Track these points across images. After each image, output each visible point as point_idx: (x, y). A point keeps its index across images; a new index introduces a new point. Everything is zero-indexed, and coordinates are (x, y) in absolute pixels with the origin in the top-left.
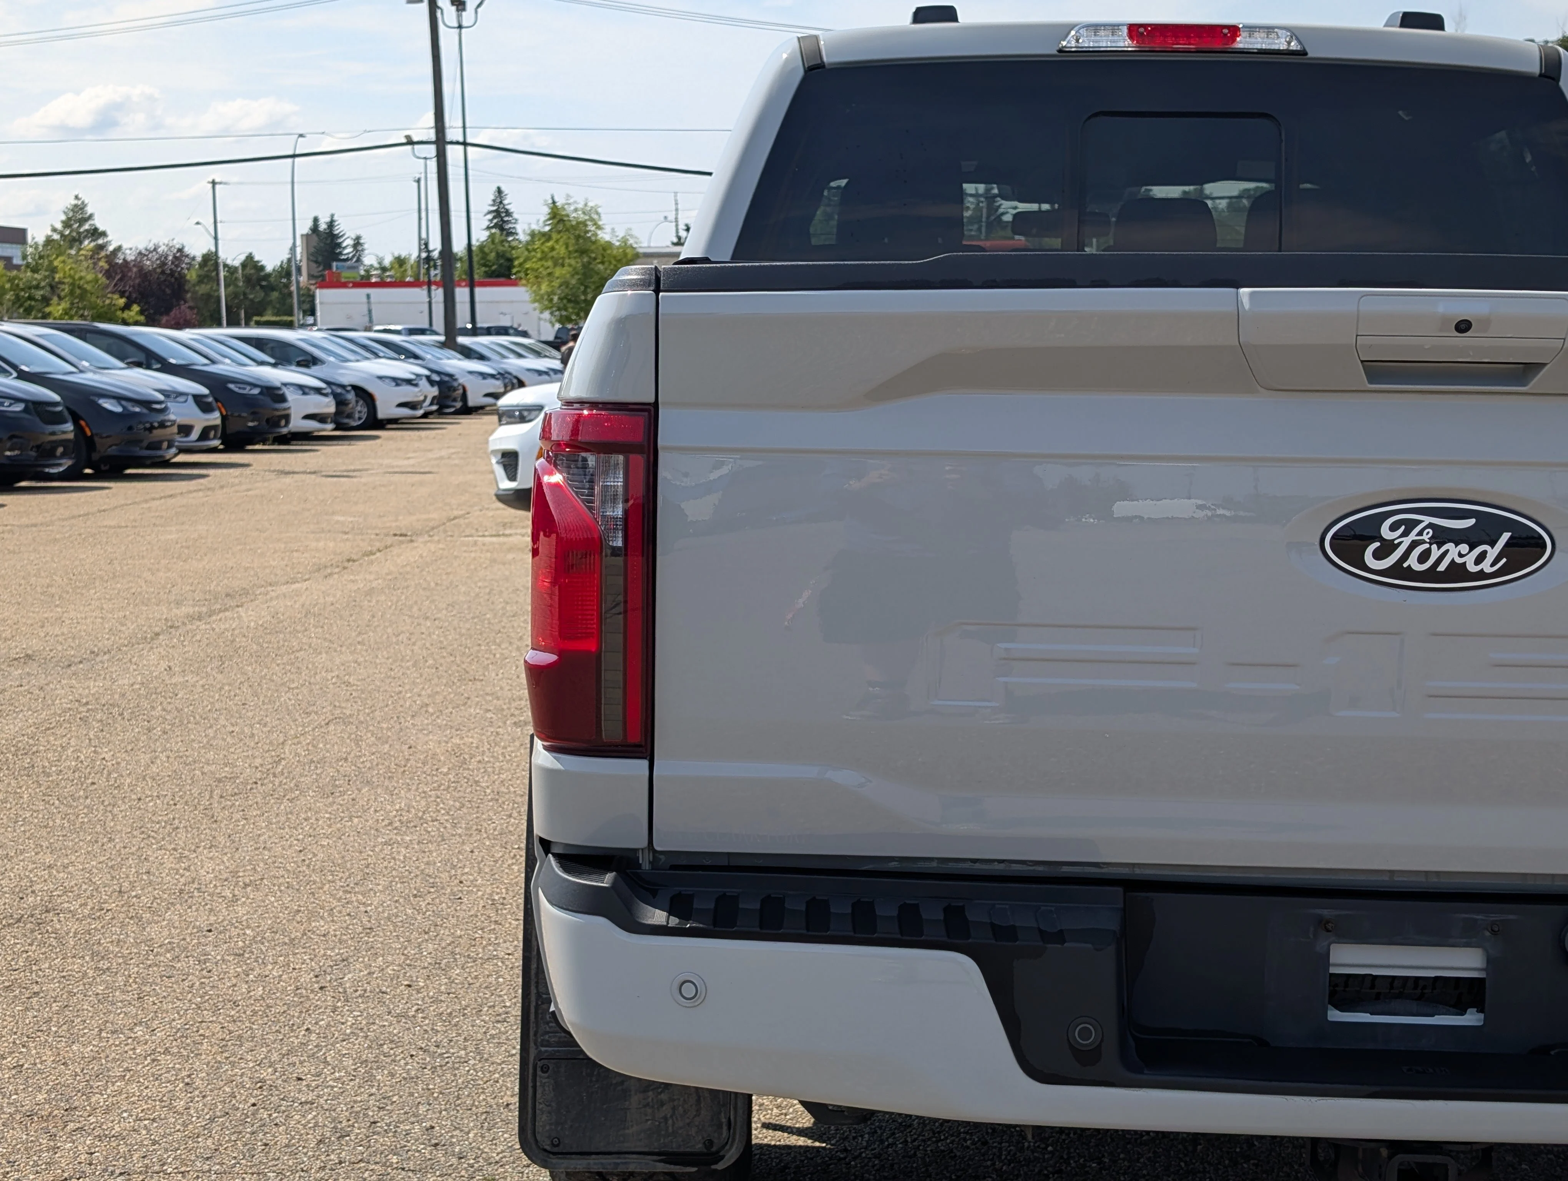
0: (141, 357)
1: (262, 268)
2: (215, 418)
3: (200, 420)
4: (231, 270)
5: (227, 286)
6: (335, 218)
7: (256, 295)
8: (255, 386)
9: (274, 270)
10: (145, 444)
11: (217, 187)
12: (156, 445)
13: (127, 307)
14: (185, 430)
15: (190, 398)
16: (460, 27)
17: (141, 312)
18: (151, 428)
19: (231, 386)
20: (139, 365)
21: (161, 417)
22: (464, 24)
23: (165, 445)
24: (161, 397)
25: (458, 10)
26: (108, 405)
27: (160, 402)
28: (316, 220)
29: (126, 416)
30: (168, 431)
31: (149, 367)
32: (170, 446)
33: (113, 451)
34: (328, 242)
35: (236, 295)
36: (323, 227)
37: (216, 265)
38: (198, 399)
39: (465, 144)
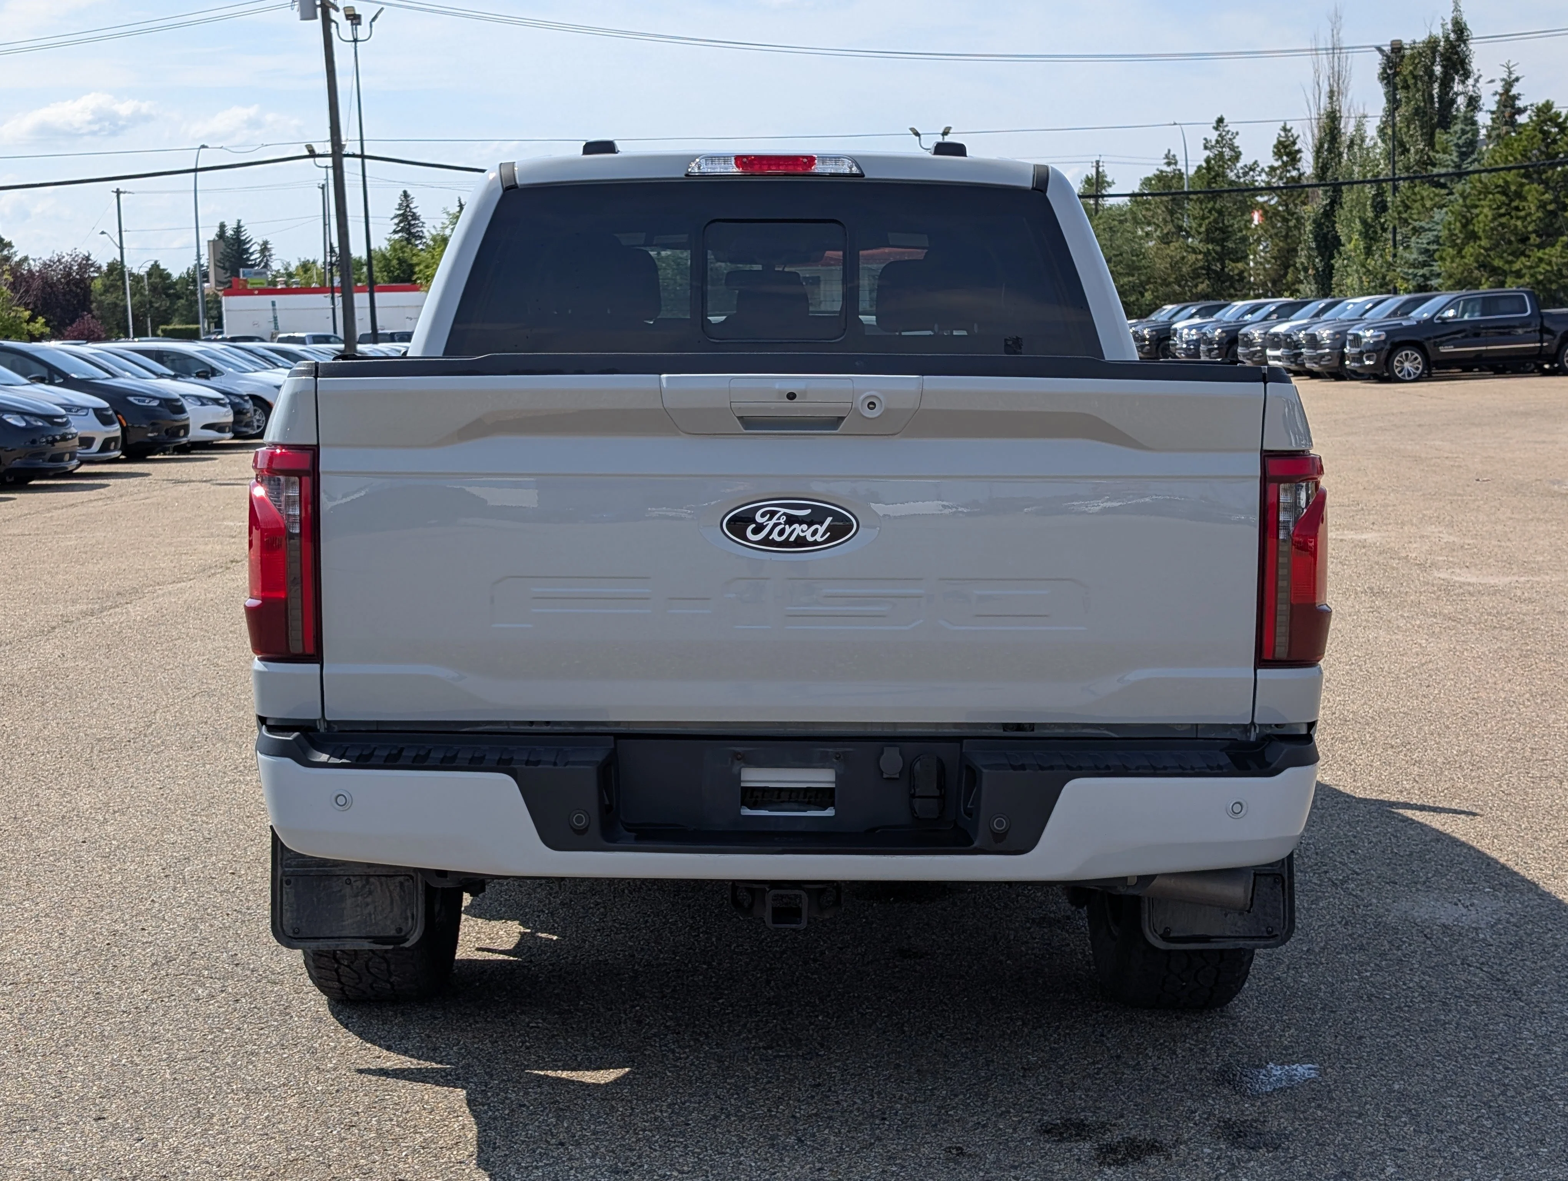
0: (44, 372)
1: (169, 276)
2: (115, 430)
3: (101, 433)
4: (137, 279)
5: (133, 295)
6: (242, 223)
7: (162, 303)
8: (155, 398)
9: (180, 277)
10: (48, 456)
11: (122, 196)
12: (58, 458)
13: (32, 319)
14: (87, 442)
15: (91, 411)
16: (355, 40)
17: (46, 324)
18: (54, 441)
19: (131, 399)
20: (42, 380)
21: (63, 431)
22: (360, 38)
23: (67, 457)
24: (63, 412)
25: (352, 24)
26: (12, 420)
27: (61, 417)
28: (222, 226)
29: (29, 430)
30: (70, 444)
31: (51, 383)
32: (71, 459)
33: (17, 464)
34: (235, 247)
35: (142, 304)
36: (229, 232)
37: (122, 274)
38: (99, 412)
39: (363, 157)
